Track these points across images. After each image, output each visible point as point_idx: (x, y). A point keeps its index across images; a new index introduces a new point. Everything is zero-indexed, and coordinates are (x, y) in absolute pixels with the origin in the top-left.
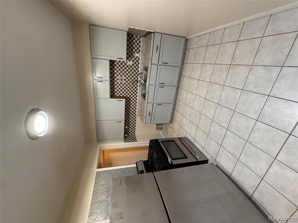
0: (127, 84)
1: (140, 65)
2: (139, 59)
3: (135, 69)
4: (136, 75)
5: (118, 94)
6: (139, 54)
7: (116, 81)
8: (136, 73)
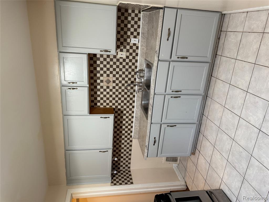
0: (117, 88)
1: (138, 58)
2: (137, 48)
3: (130, 64)
4: (133, 73)
5: (102, 104)
6: (137, 40)
7: (99, 84)
8: (133, 70)
